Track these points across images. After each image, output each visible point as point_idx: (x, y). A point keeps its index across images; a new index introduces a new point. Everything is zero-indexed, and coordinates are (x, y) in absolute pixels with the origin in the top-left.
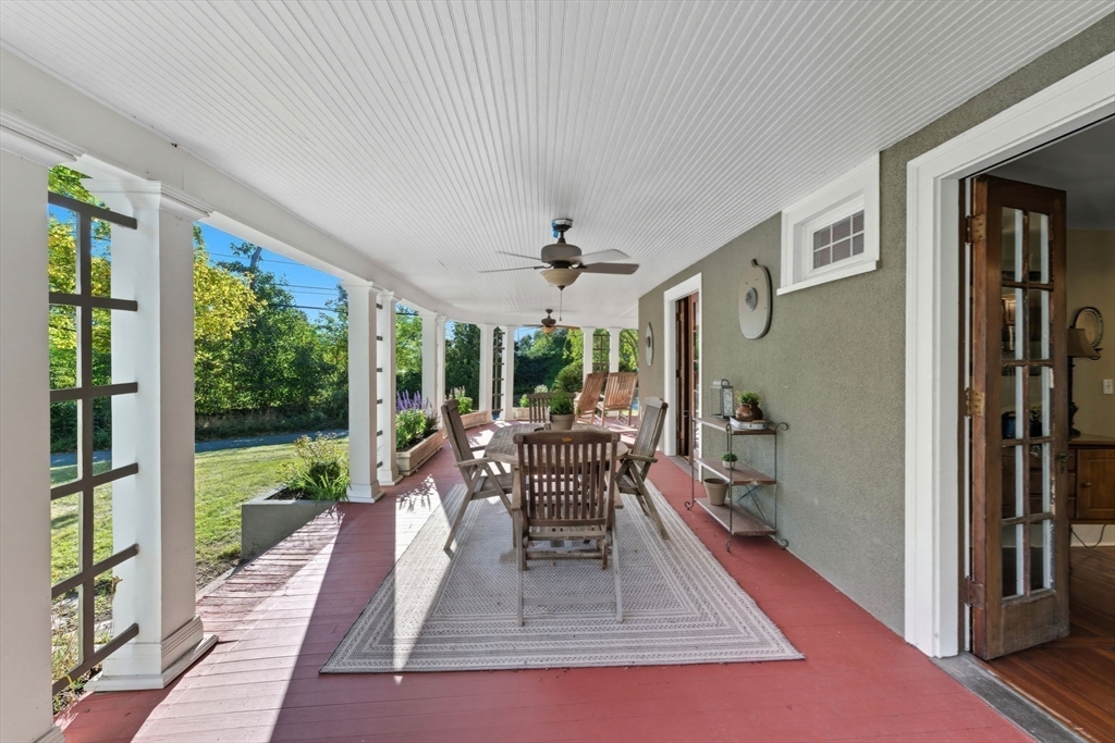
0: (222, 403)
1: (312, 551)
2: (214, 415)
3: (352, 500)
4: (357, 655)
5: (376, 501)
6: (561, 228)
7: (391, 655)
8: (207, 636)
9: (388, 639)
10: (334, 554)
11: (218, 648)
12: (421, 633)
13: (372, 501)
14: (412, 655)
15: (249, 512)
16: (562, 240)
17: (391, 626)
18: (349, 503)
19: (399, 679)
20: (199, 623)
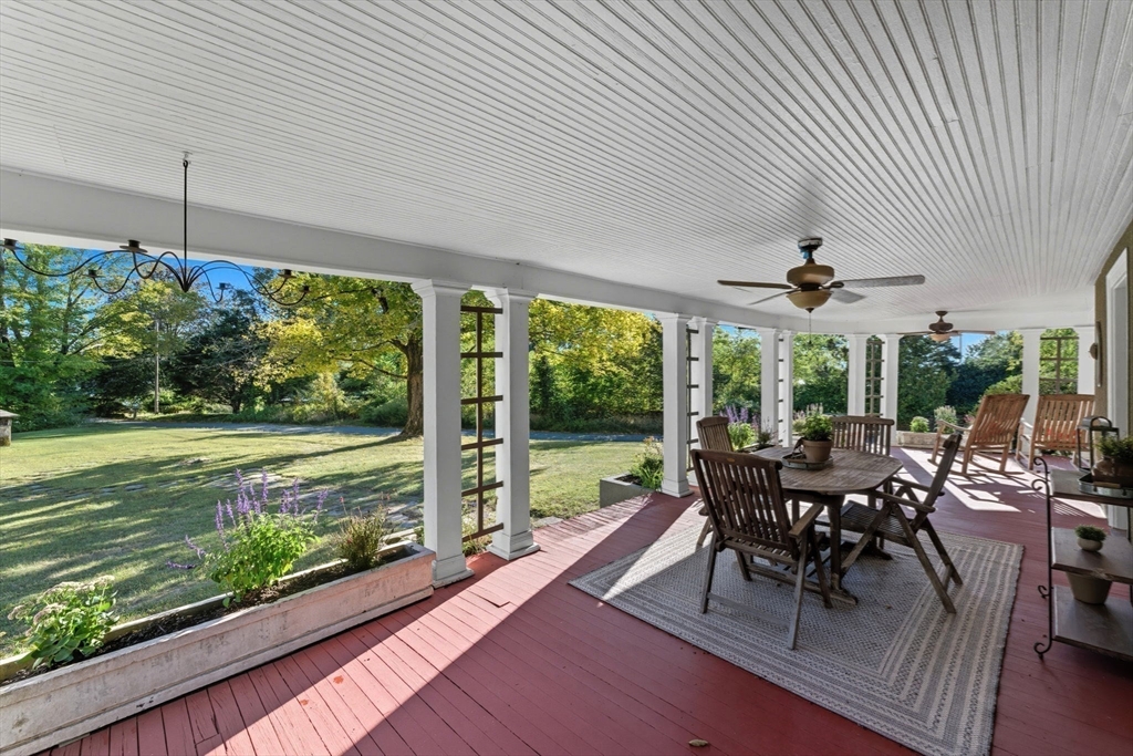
0: (644, 405)
1: (614, 518)
2: (637, 415)
3: (664, 491)
4: (591, 583)
5: (682, 497)
6: (809, 249)
7: (606, 591)
8: (535, 544)
9: (612, 583)
10: (625, 524)
11: (539, 553)
12: (633, 588)
13: (678, 496)
14: (618, 597)
15: (604, 485)
16: (811, 261)
17: (620, 577)
18: (661, 493)
19: (601, 604)
20: (531, 535)
